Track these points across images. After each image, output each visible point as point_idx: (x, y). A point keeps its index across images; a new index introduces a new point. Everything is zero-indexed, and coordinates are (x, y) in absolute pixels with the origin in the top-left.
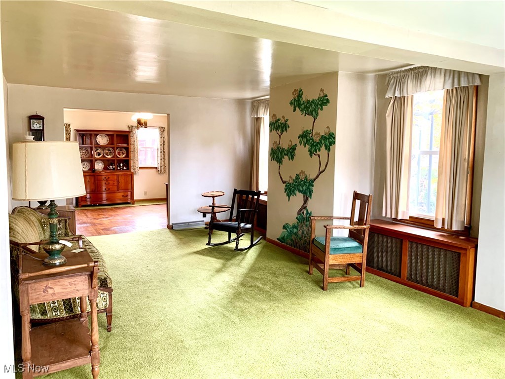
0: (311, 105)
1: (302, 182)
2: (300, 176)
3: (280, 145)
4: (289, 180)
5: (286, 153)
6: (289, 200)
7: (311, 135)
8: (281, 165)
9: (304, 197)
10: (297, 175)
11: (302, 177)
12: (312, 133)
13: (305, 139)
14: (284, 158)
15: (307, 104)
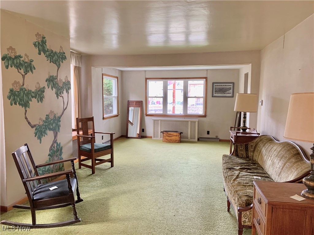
0: (54, 55)
1: (52, 121)
2: (50, 116)
3: (25, 86)
4: (39, 123)
5: (33, 95)
6: (41, 143)
7: (56, 80)
8: (27, 109)
9: (54, 133)
10: (47, 115)
11: (52, 117)
12: (57, 79)
13: (52, 83)
14: (31, 100)
15: (51, 53)
